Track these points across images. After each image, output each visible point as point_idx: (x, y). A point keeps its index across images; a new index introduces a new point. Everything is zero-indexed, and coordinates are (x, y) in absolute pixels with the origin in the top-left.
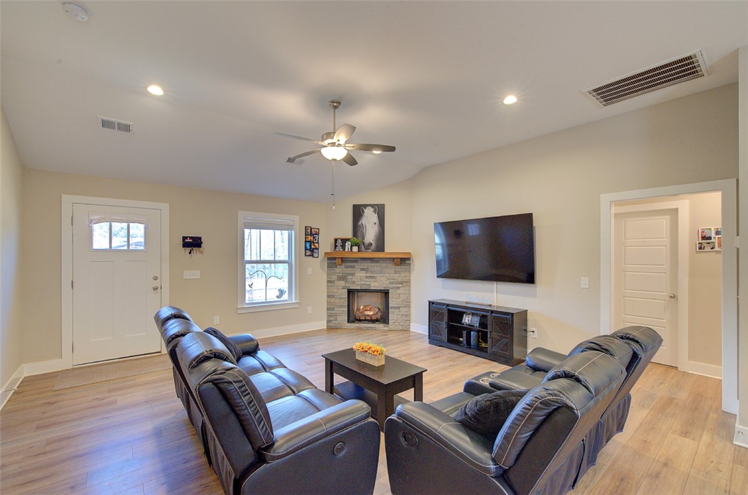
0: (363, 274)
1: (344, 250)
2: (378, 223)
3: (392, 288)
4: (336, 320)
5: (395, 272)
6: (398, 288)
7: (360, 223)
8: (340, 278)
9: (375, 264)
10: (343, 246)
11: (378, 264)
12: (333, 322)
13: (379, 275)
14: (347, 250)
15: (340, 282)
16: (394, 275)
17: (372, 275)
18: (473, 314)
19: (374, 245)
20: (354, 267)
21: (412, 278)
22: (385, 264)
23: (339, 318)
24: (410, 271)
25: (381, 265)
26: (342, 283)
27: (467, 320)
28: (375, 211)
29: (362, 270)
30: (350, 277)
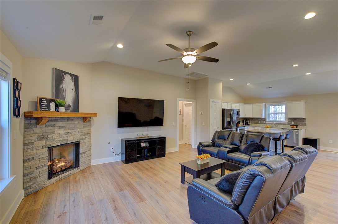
0: (61, 131)
1: (49, 110)
2: (74, 89)
3: (82, 140)
4: (35, 183)
5: (84, 127)
6: (85, 138)
7: (61, 86)
8: (40, 138)
9: (70, 122)
10: (48, 107)
11: (73, 122)
12: (33, 186)
13: (73, 131)
14: (51, 110)
15: (40, 142)
16: (83, 129)
17: (69, 131)
18: (145, 142)
19: (72, 106)
20: (54, 126)
21: (92, 131)
22: (77, 122)
23: (39, 180)
24: (91, 126)
25: (75, 122)
26: (43, 143)
27: (143, 145)
28: (72, 79)
29: (61, 127)
30: (51, 135)
